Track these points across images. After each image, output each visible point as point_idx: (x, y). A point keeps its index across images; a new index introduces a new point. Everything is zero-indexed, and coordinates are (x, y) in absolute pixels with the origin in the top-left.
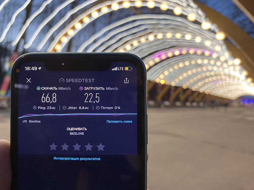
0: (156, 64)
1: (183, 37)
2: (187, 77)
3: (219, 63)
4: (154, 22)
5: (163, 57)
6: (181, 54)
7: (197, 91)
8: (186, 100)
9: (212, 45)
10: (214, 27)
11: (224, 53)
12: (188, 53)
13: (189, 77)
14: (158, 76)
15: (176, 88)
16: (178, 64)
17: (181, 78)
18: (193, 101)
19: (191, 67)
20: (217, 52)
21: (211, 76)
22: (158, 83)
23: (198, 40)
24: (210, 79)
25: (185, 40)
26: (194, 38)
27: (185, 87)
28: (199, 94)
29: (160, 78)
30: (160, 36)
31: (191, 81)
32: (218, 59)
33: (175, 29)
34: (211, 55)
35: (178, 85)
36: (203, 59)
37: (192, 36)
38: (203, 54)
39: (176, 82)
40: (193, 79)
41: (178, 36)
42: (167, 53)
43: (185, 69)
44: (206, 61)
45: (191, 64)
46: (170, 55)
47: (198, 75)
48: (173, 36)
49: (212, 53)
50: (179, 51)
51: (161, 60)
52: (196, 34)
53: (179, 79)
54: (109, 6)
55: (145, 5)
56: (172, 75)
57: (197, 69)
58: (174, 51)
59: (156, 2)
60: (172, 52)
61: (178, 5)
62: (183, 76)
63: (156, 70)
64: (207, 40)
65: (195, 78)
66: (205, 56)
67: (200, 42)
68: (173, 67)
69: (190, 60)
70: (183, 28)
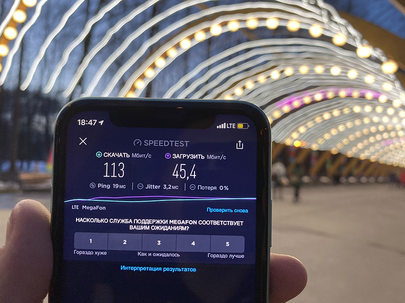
0: (285, 115)
1: (327, 70)
2: (336, 136)
3: (390, 111)
4: (278, 50)
5: (296, 104)
6: (325, 99)
7: (355, 157)
9: (376, 81)
10: (377, 53)
11: (399, 94)
12: (337, 97)
13: (341, 135)
14: (289, 136)
15: (320, 153)
16: (321, 115)
17: (327, 136)
18: (350, 174)
19: (343, 118)
20: (387, 93)
21: (378, 132)
22: (289, 146)
23: (353, 74)
24: (378, 137)
25: (332, 76)
26: (346, 73)
27: (334, 151)
28: (359, 162)
29: (292, 138)
30: (289, 71)
31: (345, 141)
32: (389, 102)
33: (313, 60)
34: (376, 98)
35: (322, 149)
36: (363, 106)
37: (343, 69)
38: (362, 97)
39: (319, 144)
40: (347, 138)
41: (319, 69)
42: (302, 98)
43: (333, 123)
44: (368, 109)
45: (342, 113)
46: (307, 100)
47: (356, 131)
48: (311, 71)
49: (378, 94)
50: (323, 94)
51: (293, 109)
52: (348, 66)
53: (325, 139)
54: (207, 30)
55: (262, 24)
56: (312, 132)
57: (353, 122)
58: (313, 95)
59: (280, 19)
60: (311, 95)
61: (316, 22)
62: (330, 133)
63: (286, 126)
64: (369, 73)
65: (351, 137)
66: (366, 100)
67: (356, 79)
68: (313, 119)
69: (341, 108)
70: (326, 57)
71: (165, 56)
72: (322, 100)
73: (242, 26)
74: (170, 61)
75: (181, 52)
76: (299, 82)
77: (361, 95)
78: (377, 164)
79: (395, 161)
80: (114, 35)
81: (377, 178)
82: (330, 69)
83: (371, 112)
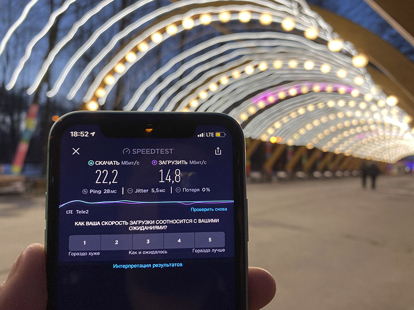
0: (260, 111)
1: (301, 65)
2: (312, 130)
3: (363, 105)
4: (252, 44)
5: (271, 99)
6: (299, 94)
7: (331, 151)
8: (314, 168)
9: (348, 76)
10: (348, 47)
11: (370, 88)
12: (311, 91)
13: (316, 130)
14: (265, 132)
15: (296, 148)
16: (296, 111)
17: (302, 131)
18: (325, 169)
19: (318, 113)
20: (358, 87)
21: (352, 126)
22: (265, 142)
23: (325, 69)
24: (352, 131)
25: (305, 70)
26: (319, 67)
27: (310, 146)
28: (335, 156)
29: (267, 134)
30: (263, 66)
31: (320, 136)
32: (361, 97)
33: (286, 54)
34: (348, 93)
35: (298, 144)
36: (336, 101)
37: (316, 63)
38: (336, 91)
39: (294, 140)
40: (322, 132)
41: (293, 64)
42: (277, 93)
43: (308, 117)
44: (341, 103)
45: (316, 108)
46: (282, 95)
47: (331, 125)
48: (285, 65)
49: (351, 89)
50: (297, 89)
51: (268, 104)
52: (321, 60)
53: (300, 134)
54: (179, 24)
55: (235, 18)
56: (288, 128)
57: (327, 116)
58: (288, 90)
59: (252, 12)
60: (285, 90)
61: (287, 15)
62: (305, 128)
63: (262, 122)
64: (341, 68)
65: (326, 132)
66: (339, 94)
67: (329, 73)
68: (289, 114)
69: (315, 103)
70: (299, 52)
71: (136, 50)
72: (297, 95)
73: (215, 19)
74: (141, 56)
75: (153, 46)
76: (273, 77)
77: (334, 90)
78: (351, 158)
79: (368, 154)
80: (81, 28)
81: (351, 171)
82: (304, 63)
83: (344, 107)
